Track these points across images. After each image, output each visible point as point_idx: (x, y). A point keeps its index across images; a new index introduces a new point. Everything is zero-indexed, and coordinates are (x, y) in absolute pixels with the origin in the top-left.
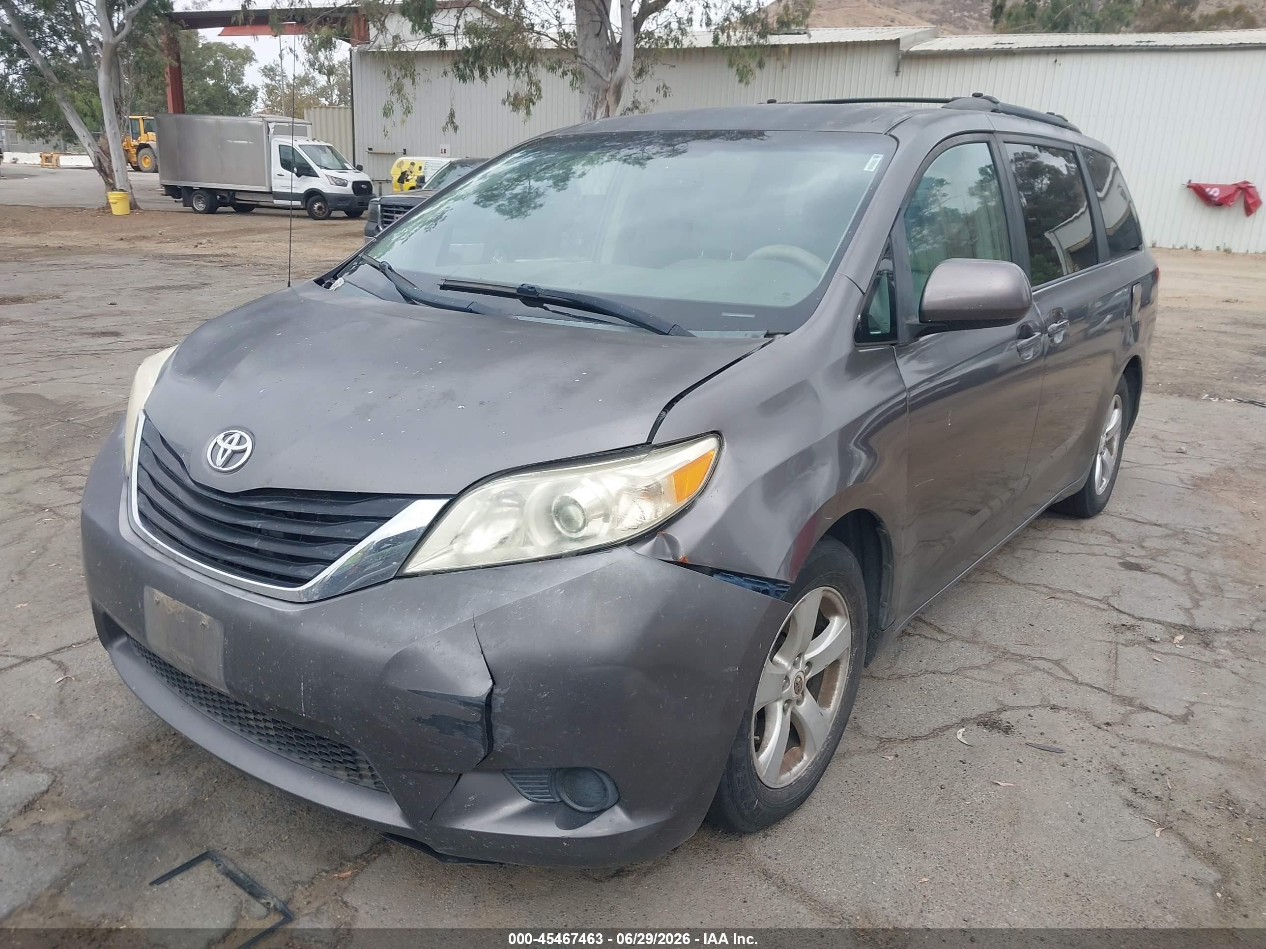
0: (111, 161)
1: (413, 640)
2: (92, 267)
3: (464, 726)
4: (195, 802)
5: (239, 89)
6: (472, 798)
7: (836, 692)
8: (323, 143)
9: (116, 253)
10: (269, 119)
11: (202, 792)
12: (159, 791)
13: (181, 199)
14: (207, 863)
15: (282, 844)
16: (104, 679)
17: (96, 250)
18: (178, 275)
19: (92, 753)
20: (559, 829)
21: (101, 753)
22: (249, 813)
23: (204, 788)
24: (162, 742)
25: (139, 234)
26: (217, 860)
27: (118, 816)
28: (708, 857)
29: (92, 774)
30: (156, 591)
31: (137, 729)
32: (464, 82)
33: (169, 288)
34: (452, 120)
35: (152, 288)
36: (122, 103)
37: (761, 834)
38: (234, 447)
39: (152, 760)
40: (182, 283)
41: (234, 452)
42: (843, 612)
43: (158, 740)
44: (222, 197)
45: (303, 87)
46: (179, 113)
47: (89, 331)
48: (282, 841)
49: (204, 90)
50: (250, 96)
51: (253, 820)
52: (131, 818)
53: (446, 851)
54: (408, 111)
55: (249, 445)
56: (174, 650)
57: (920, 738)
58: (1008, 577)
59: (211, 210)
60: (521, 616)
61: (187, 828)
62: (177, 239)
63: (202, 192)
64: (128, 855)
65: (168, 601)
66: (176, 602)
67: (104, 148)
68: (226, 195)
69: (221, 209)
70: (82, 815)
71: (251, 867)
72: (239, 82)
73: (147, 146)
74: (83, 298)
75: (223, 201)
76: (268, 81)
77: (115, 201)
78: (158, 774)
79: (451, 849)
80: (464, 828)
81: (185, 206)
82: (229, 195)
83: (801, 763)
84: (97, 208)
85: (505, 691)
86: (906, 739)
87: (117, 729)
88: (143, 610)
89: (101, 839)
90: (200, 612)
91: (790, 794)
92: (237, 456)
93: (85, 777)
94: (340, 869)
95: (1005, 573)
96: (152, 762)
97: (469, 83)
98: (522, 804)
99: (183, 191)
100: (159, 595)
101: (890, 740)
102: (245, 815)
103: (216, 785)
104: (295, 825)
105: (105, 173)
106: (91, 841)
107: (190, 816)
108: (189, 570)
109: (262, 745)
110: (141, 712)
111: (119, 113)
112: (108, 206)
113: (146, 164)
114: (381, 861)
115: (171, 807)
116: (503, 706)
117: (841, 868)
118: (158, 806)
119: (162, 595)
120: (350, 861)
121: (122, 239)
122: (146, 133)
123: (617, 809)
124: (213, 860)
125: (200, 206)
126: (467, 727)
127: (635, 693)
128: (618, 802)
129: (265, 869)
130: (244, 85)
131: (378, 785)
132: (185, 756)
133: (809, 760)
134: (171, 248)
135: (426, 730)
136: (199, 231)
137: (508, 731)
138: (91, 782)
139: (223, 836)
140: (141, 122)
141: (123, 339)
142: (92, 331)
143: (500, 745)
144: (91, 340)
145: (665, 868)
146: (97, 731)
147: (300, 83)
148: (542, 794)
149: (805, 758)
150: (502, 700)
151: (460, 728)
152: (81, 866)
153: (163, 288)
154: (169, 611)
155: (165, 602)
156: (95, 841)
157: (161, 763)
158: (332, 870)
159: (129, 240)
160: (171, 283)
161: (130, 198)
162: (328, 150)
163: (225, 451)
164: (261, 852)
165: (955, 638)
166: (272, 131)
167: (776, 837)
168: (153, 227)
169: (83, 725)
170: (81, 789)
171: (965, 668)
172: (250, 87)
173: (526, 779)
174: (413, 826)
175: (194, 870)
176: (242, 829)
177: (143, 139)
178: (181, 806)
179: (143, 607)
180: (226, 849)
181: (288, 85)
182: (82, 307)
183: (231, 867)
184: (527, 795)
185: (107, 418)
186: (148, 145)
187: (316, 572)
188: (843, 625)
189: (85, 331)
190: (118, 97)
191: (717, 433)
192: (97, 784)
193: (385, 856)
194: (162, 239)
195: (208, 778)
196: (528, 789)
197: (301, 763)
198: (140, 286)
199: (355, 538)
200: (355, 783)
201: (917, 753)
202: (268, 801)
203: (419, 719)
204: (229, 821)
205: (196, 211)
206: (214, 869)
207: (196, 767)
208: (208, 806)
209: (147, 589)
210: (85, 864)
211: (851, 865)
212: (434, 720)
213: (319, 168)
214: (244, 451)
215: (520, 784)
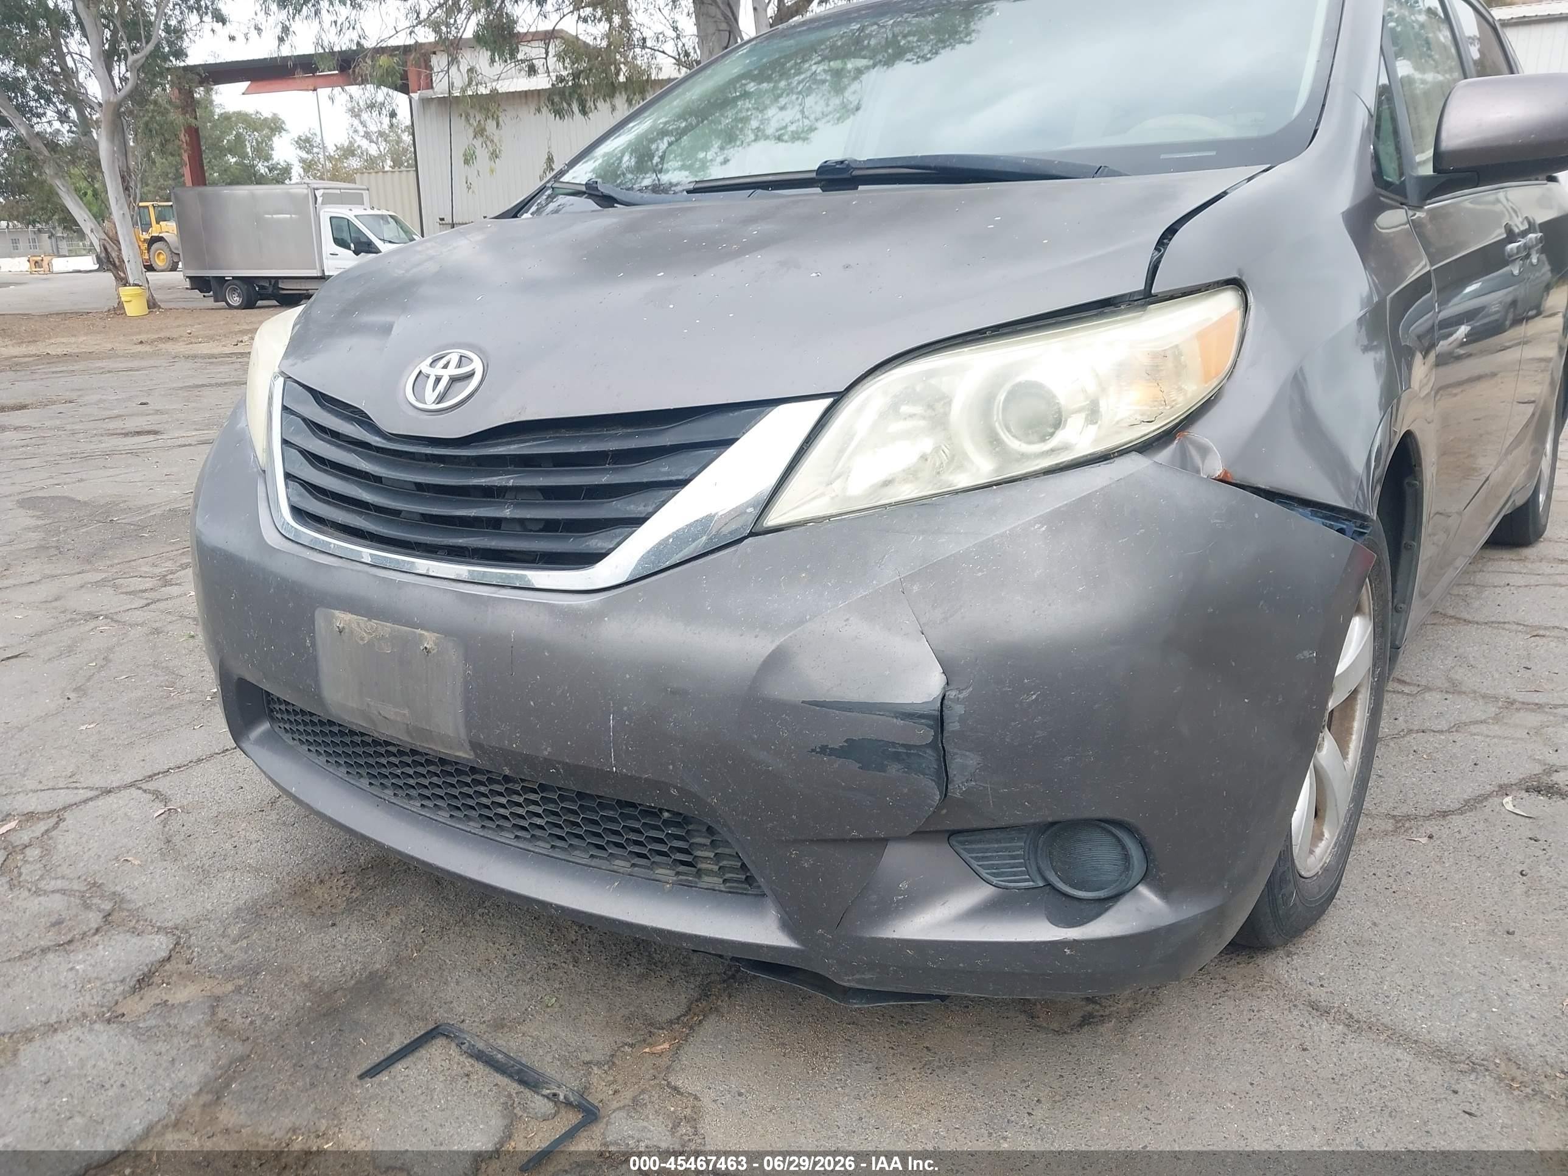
0: (120, 250)
1: (802, 622)
2: (109, 372)
3: (904, 755)
4: (398, 961)
5: (268, 167)
6: (903, 886)
7: (1354, 737)
8: (384, 212)
9: (134, 356)
10: (316, 186)
11: (406, 946)
12: (340, 947)
13: (211, 293)
14: (440, 1042)
15: (548, 1010)
16: (223, 809)
17: (112, 354)
18: (220, 372)
19: (227, 903)
20: (1056, 928)
21: (242, 902)
22: (485, 971)
23: (408, 939)
24: (328, 884)
25: (162, 335)
26: (456, 1037)
27: (286, 985)
28: (1215, 989)
29: (234, 931)
30: (337, 613)
31: (286, 868)
32: (560, 118)
33: (210, 385)
34: (550, 166)
35: (189, 387)
36: (130, 176)
37: (1281, 952)
38: (452, 371)
39: (319, 907)
40: (227, 380)
41: (454, 380)
42: (1367, 610)
43: (322, 882)
44: (262, 287)
45: (347, 159)
46: (199, 185)
47: (119, 431)
48: (548, 1006)
49: (225, 170)
50: (283, 175)
51: (494, 979)
52: (306, 986)
53: (859, 981)
54: (494, 155)
55: (477, 365)
56: (372, 704)
57: (1453, 812)
58: (1458, 616)
59: (249, 304)
60: (980, 570)
61: (396, 996)
62: (211, 338)
63: (236, 282)
64: (314, 1039)
65: (358, 624)
66: (374, 623)
67: (111, 234)
68: (267, 285)
69: (260, 303)
70: (230, 987)
71: (510, 1044)
72: (268, 158)
73: (160, 239)
74: (105, 400)
75: (262, 292)
76: (304, 155)
77: (128, 299)
78: (334, 925)
79: (868, 976)
80: (896, 936)
81: (216, 301)
82: (270, 284)
83: (1323, 842)
84: (106, 309)
85: (965, 694)
86: (1431, 815)
87: (258, 870)
88: (315, 650)
89: (267, 1019)
90: (419, 631)
91: (1320, 887)
92: (458, 385)
93: (223, 935)
94: (650, 1040)
95: (1451, 612)
96: (319, 911)
97: (567, 120)
98: (980, 893)
99: (213, 283)
100: (342, 618)
101: (1408, 818)
102: (480, 974)
103: (424, 935)
104: (561, 983)
105: (114, 265)
106: (252, 1022)
107: (395, 979)
108: (391, 571)
109: (521, 846)
110: (288, 847)
111: (126, 189)
112: (121, 306)
113: (160, 262)
114: (710, 1025)
115: (365, 969)
116: (962, 720)
117: (1432, 992)
118: (343, 968)
119: (348, 617)
120: (663, 1029)
121: (141, 342)
122: (158, 223)
123: (1143, 889)
124: (447, 1037)
125: (236, 300)
126: (908, 755)
127: (1179, 688)
128: (1143, 880)
129: (535, 1046)
130: (274, 162)
131: (728, 885)
132: (368, 899)
133: (1332, 837)
134: (205, 348)
135: (836, 766)
136: (237, 328)
137: (973, 761)
138: (234, 942)
139: (455, 1004)
140: (151, 210)
141: (164, 437)
142: (123, 432)
143: (959, 786)
144: (124, 439)
145: (1156, 1008)
146: (228, 875)
147: (343, 155)
148: (1015, 874)
149: (1327, 835)
150: (960, 709)
151: (896, 757)
152: (243, 1059)
153: (203, 386)
154: (362, 639)
155: (354, 626)
156: (258, 1023)
157: (334, 911)
158: (639, 1042)
159: (152, 342)
160: (213, 381)
161: (147, 294)
162: (390, 219)
163: (438, 380)
164: (519, 1023)
165: (1427, 689)
166: (320, 200)
167: (1307, 955)
168: (179, 326)
169: (206, 867)
170: (222, 952)
171: (1465, 724)
172: (282, 163)
173: (987, 850)
174: (803, 945)
175: (423, 1052)
176: (480, 992)
177: (155, 231)
178: (378, 966)
179: (314, 644)
180: (463, 1021)
181: (330, 158)
182: (105, 409)
183: (481, 1045)
184: (992, 879)
185: (162, 515)
186: (162, 237)
187: (618, 540)
188: (1367, 629)
189: (115, 432)
190: (125, 169)
191: (1236, 283)
192: (244, 943)
193: (713, 1018)
194: (191, 339)
195: (409, 927)
196: (991, 867)
197: (593, 864)
198: (175, 385)
199: (680, 477)
200: (689, 885)
201: (1459, 832)
202: (510, 953)
203: (824, 750)
204: (458, 983)
205: (230, 307)
206: (454, 1050)
207: (388, 914)
208: (420, 964)
209: (320, 615)
210: (249, 1056)
211: (1445, 987)
212: (851, 749)
213: (381, 243)
214: (470, 375)
215: (977, 859)
